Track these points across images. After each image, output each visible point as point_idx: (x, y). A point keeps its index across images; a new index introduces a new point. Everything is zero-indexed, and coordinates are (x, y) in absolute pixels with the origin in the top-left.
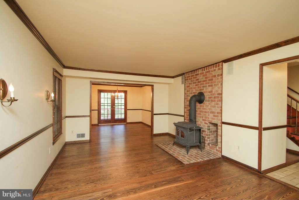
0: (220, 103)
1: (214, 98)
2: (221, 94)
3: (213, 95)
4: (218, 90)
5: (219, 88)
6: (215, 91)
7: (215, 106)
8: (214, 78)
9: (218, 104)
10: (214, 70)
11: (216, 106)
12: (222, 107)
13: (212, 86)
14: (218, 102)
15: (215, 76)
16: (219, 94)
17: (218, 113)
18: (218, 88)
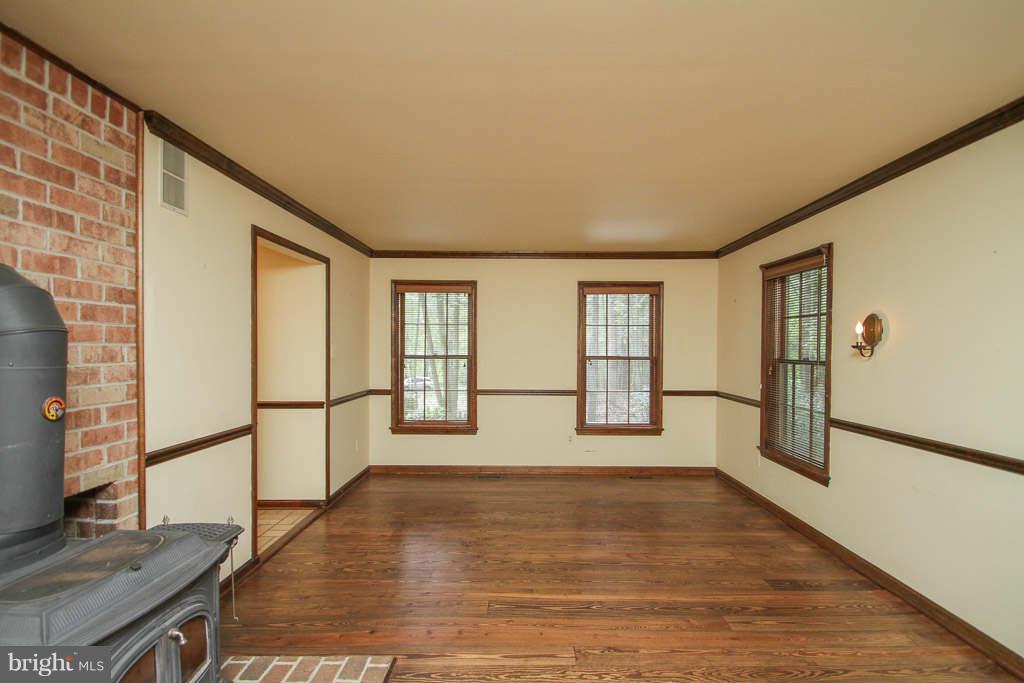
0: (125, 350)
1: (85, 317)
2: (134, 297)
3: (79, 295)
4: (113, 270)
5: (116, 253)
6: (95, 272)
7: (94, 374)
8: (83, 180)
9: (112, 359)
10: (85, 124)
11: (103, 368)
12: (139, 375)
13: (65, 222)
14: (115, 346)
15: (90, 166)
16: (118, 295)
17: (114, 413)
18: (109, 257)
